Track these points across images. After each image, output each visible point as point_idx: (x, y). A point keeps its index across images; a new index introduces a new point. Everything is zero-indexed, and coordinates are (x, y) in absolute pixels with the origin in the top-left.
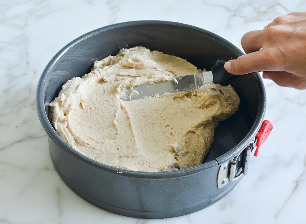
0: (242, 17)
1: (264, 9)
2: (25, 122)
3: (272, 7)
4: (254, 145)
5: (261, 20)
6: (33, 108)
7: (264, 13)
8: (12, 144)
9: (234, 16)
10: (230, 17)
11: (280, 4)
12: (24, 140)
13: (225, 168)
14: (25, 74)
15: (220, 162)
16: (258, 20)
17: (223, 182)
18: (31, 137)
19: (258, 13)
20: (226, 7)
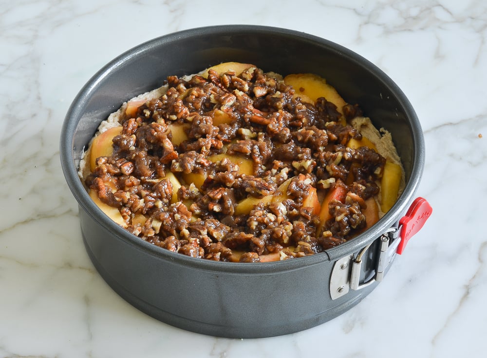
0: (379, 25)
1: (414, 12)
2: (34, 191)
3: (428, 9)
4: (396, 235)
5: (410, 30)
6: (46, 170)
7: (416, 18)
8: (14, 226)
9: (366, 23)
10: (360, 26)
11: (440, 5)
12: (32, 220)
13: (342, 267)
14: (34, 115)
15: (331, 256)
16: (405, 30)
17: (340, 290)
18: (43, 216)
19: (405, 19)
20: (354, 10)
